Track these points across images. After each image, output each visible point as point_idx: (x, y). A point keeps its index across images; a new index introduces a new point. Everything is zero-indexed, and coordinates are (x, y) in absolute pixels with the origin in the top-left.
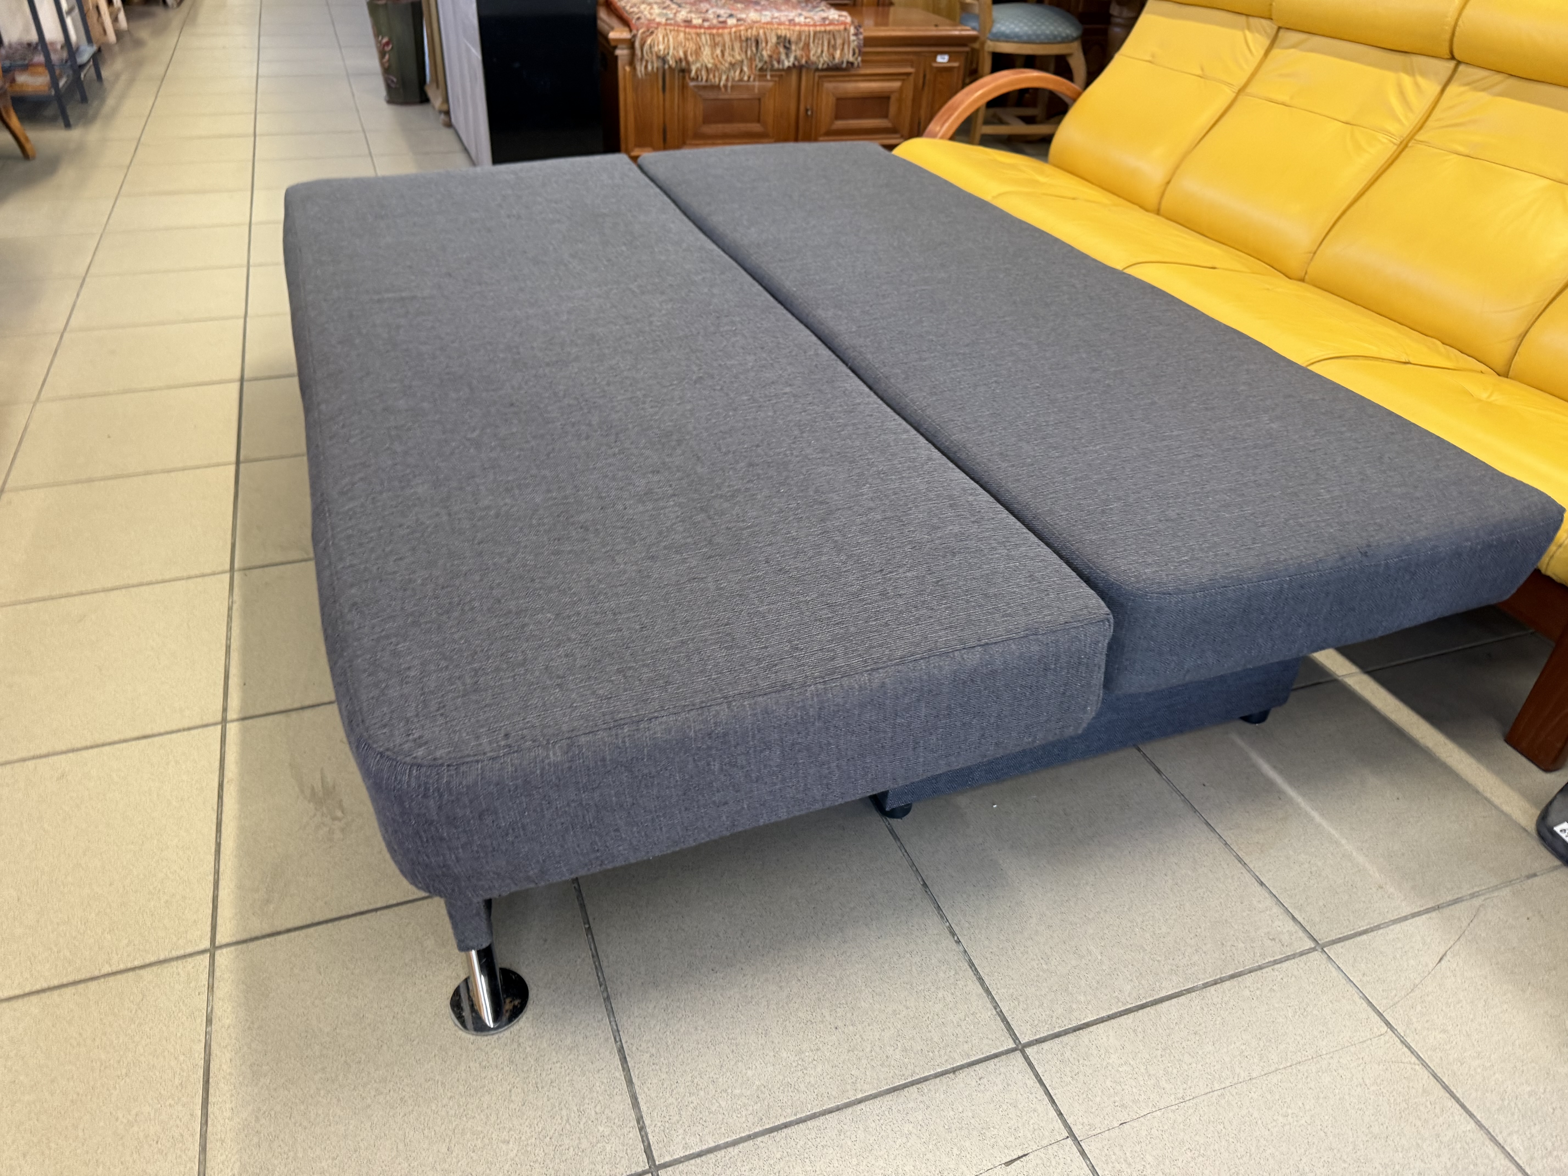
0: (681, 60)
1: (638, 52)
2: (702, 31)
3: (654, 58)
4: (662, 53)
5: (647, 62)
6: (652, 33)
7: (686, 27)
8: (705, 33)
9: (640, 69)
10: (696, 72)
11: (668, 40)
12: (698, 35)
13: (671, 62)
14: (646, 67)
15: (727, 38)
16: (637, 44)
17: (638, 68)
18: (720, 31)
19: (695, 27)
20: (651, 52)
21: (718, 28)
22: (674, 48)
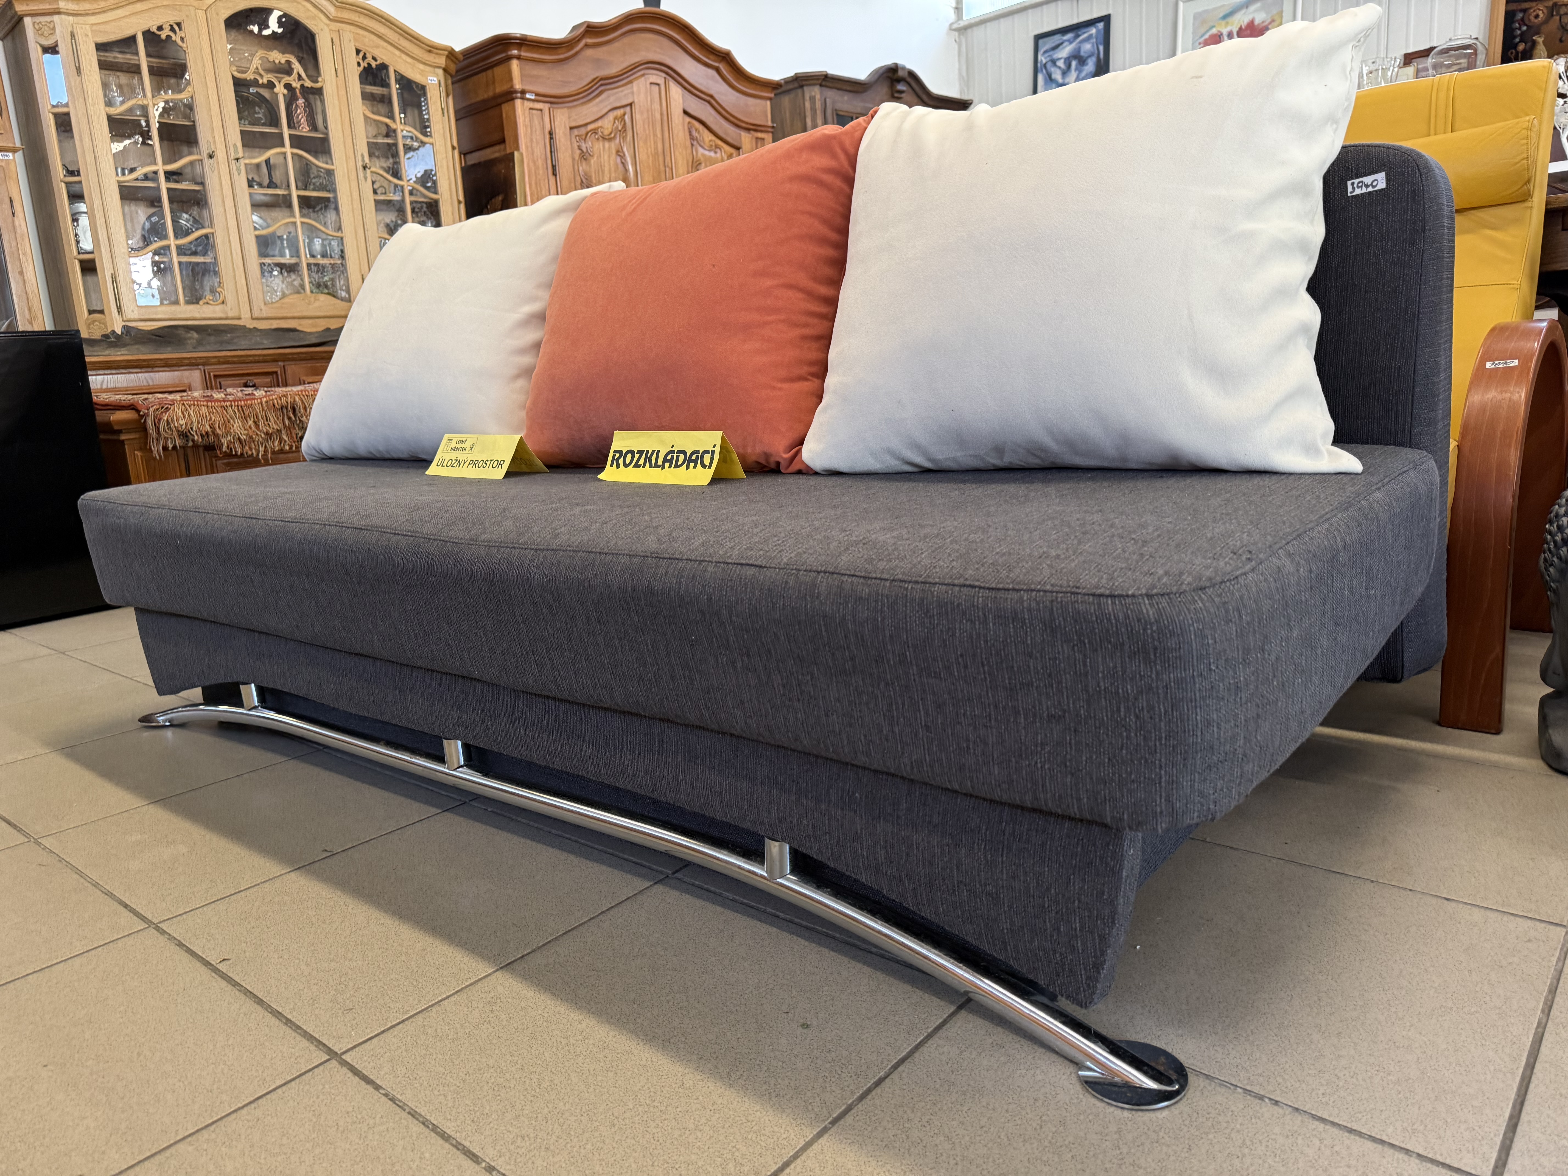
0: (207, 433)
1: (152, 431)
2: (228, 404)
3: (175, 433)
4: (184, 427)
5: (166, 439)
6: (167, 409)
7: (207, 401)
8: (231, 406)
9: (157, 449)
10: (228, 447)
11: (189, 415)
12: (225, 408)
13: (196, 438)
14: (165, 448)
15: (258, 409)
16: (149, 422)
17: (154, 449)
18: (249, 402)
19: (218, 400)
20: (170, 428)
21: (247, 400)
22: (199, 423)
